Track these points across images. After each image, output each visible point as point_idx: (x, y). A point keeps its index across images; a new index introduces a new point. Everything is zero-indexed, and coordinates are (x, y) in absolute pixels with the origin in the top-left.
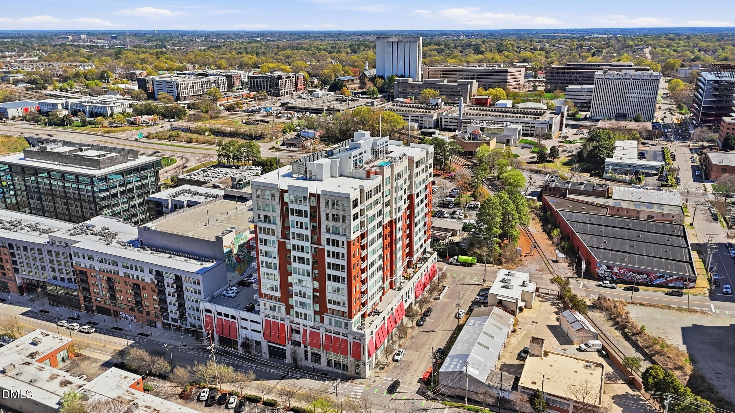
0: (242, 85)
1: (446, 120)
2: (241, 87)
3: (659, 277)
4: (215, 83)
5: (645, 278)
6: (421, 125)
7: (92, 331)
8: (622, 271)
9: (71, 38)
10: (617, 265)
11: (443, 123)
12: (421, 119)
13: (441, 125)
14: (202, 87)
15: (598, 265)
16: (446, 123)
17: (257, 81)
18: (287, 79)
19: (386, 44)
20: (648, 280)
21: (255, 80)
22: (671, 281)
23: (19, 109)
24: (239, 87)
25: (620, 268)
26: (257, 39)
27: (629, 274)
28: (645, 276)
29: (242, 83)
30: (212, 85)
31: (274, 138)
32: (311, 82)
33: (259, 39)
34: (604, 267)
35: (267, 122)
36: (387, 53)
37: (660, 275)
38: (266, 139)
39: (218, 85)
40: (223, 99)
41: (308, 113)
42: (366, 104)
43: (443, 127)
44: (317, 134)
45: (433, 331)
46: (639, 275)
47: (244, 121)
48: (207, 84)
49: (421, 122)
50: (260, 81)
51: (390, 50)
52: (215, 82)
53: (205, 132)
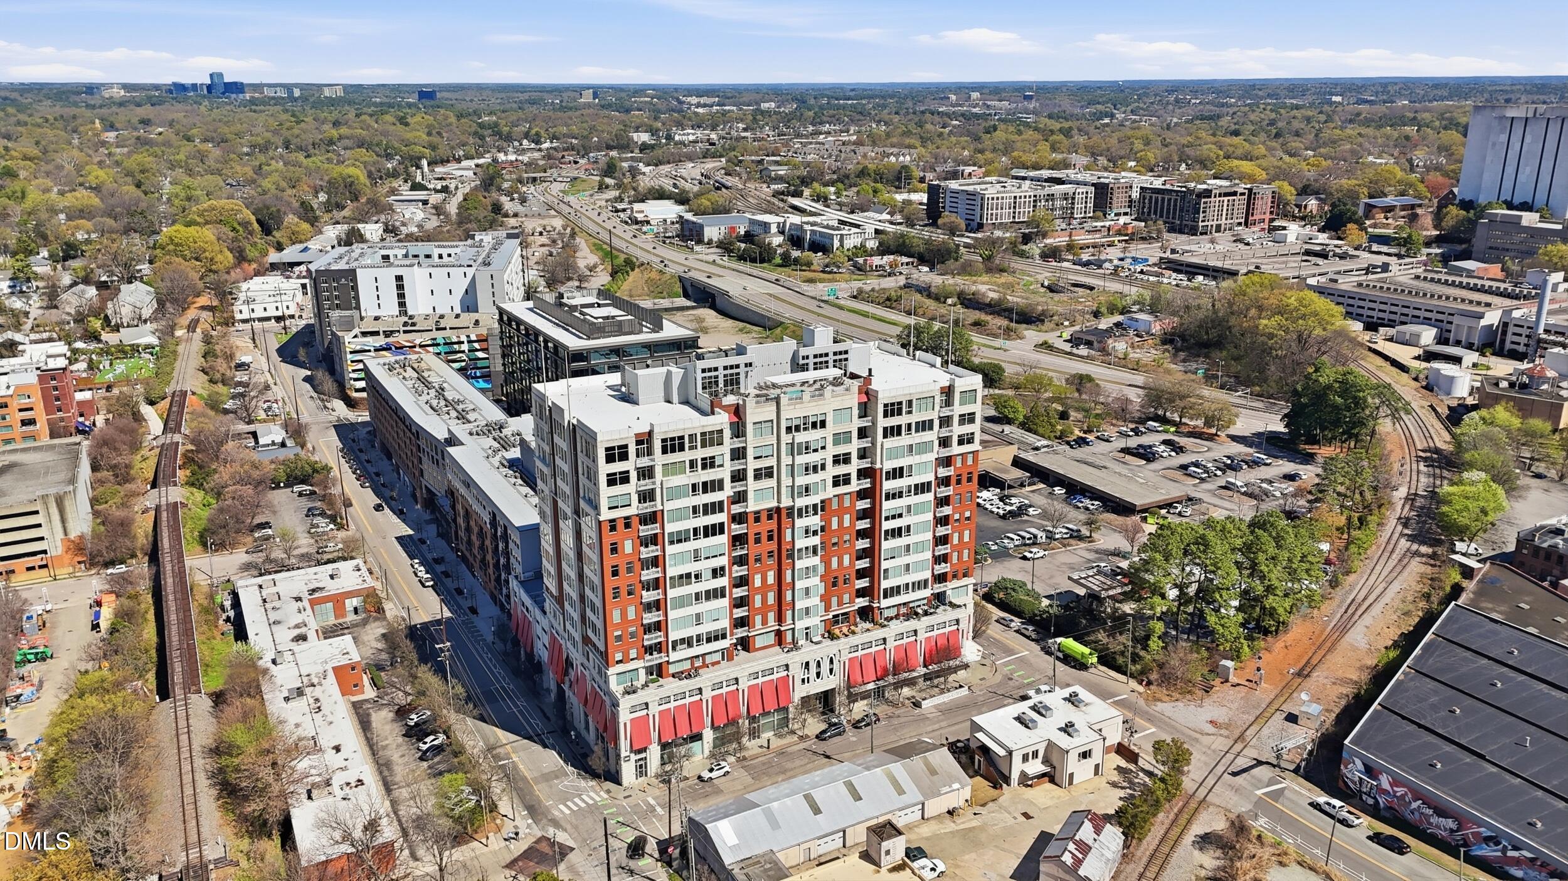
0: (1130, 207)
1: (1518, 330)
2: (1128, 210)
3: (1487, 840)
4: (1066, 199)
5: (1452, 831)
6: (1446, 335)
7: (427, 584)
8: (1400, 791)
9: (953, 97)
10: (1389, 772)
11: (1509, 338)
12: (1450, 318)
13: (1503, 341)
14: (1035, 206)
15: (1345, 754)
16: (1516, 339)
17: (1157, 199)
18: (1226, 199)
19: (1495, 123)
20: (1458, 836)
21: (1160, 196)
22: (1517, 862)
23: (723, 228)
24: (1123, 211)
25: (1395, 783)
26: (1334, 98)
27: (1414, 805)
28: (1450, 824)
29: (1130, 201)
30: (1058, 203)
31: (1066, 323)
32: (1298, 206)
33: (1338, 99)
34: (1359, 764)
35: (1092, 288)
36: (1494, 144)
37: (1489, 834)
38: (1047, 323)
39: (1073, 203)
40: (1060, 233)
41: (1201, 278)
42: (1367, 269)
43: (1508, 346)
44: (1156, 328)
45: (828, 757)
46: (1439, 816)
47: (1046, 284)
48: (1047, 200)
49: (1448, 327)
50: (1163, 199)
51: (1504, 138)
52: (1065, 197)
53: (946, 298)
